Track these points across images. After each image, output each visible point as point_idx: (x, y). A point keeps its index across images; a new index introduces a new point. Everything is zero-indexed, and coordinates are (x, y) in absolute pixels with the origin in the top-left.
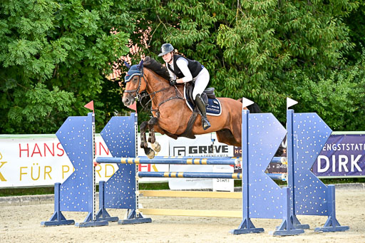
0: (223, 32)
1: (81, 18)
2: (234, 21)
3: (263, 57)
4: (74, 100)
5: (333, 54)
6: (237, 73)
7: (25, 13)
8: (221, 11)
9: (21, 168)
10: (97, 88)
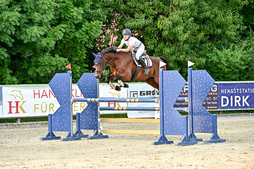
0: (161, 20)
1: (72, 12)
2: (169, 13)
3: (186, 35)
4: (68, 63)
5: (232, 33)
6: (171, 45)
7: (37, 10)
8: (160, 7)
9: (35, 105)
10: (83, 55)
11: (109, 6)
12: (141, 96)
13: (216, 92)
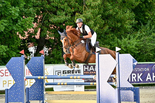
0: (77, 16)
1: (10, 10)
2: (82, 11)
3: (97, 28)
4: (8, 49)
5: (128, 26)
8: (76, 6)
11: (37, 6)
12: (64, 74)
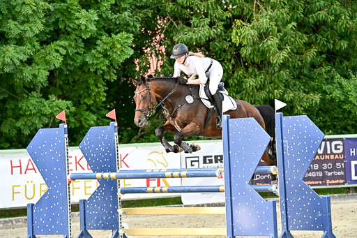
0: (238, 28)
1: (77, 18)
2: (252, 15)
3: (284, 54)
4: (73, 109)
6: (258, 73)
7: (13, 16)
9: (13, 187)
10: (100, 95)
13: (341, 154)
